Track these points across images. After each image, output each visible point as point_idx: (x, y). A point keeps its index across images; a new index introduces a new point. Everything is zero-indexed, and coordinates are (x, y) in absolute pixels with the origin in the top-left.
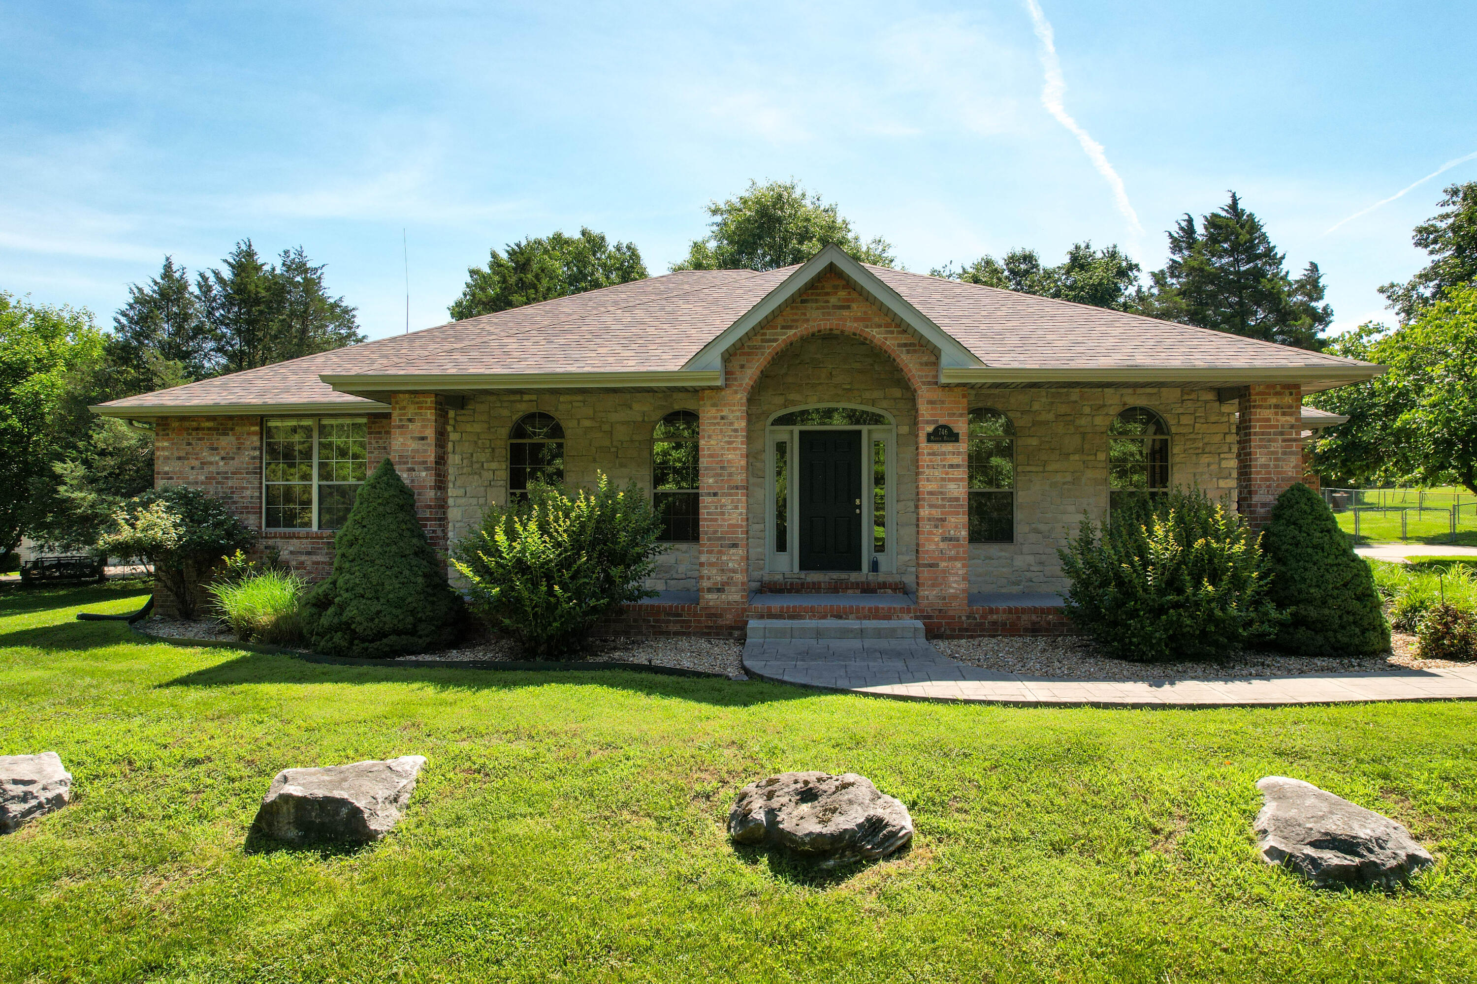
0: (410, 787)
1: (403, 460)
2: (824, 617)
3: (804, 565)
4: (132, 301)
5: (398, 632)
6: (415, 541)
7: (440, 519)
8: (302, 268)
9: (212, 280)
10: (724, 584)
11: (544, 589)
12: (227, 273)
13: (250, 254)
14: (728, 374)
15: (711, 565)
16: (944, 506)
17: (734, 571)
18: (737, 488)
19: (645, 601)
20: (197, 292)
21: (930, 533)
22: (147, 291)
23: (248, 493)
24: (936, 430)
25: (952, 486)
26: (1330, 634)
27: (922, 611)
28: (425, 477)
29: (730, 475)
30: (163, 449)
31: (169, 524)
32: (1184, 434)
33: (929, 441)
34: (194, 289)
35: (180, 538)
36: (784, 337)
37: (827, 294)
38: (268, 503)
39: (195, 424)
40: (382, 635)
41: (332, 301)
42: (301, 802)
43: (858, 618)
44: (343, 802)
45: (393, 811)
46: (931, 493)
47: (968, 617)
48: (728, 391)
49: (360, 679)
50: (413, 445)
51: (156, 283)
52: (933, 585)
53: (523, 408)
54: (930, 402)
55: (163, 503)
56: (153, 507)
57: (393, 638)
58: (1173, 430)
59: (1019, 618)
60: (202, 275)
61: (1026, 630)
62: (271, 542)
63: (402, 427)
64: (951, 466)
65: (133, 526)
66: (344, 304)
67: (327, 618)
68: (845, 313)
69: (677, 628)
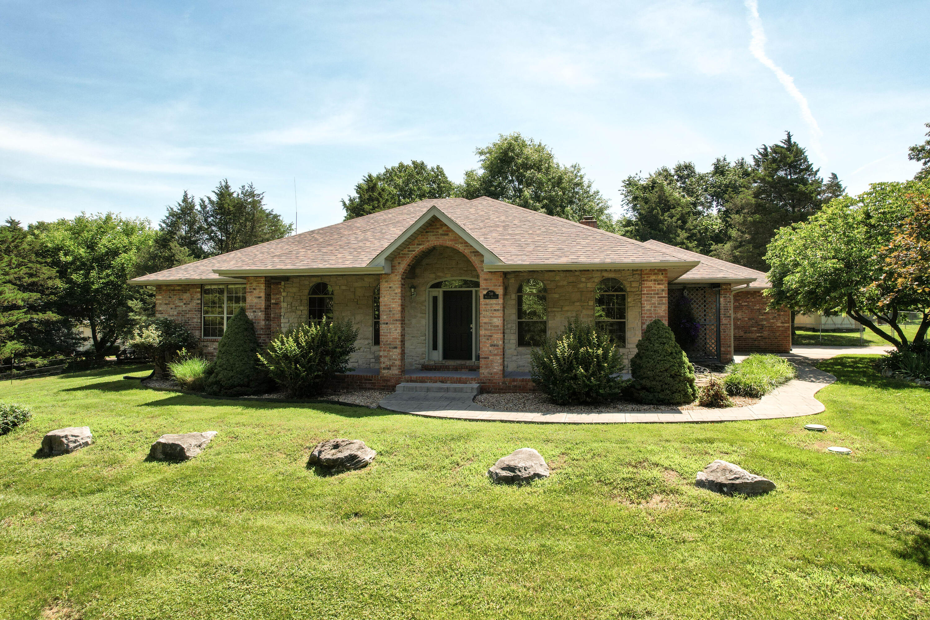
0: (207, 442)
1: (251, 307)
2: (436, 382)
3: (446, 356)
4: (168, 215)
5: (241, 386)
6: (251, 345)
7: (268, 334)
8: (252, 195)
9: (207, 201)
10: (390, 366)
11: (293, 367)
12: (214, 198)
13: (227, 187)
14: (393, 267)
15: (385, 356)
16: (491, 330)
17: (395, 360)
18: (397, 320)
19: (348, 373)
20: (199, 209)
21: (485, 342)
22: (175, 209)
23: (195, 320)
24: (488, 293)
25: (495, 320)
26: (656, 394)
27: (481, 380)
28: (261, 315)
29: (394, 314)
30: (159, 299)
31: (156, 336)
33: (484, 298)
34: (198, 207)
35: (160, 342)
36: (418, 249)
37: (438, 228)
38: (204, 325)
39: (172, 288)
40: (233, 386)
41: (267, 212)
42: (164, 445)
43: (451, 383)
44: (178, 445)
45: (198, 450)
46: (485, 323)
47: (503, 383)
48: (393, 275)
49: (214, 405)
50: (256, 300)
51: (180, 205)
52: (486, 368)
54: (486, 280)
55: (154, 326)
56: (150, 328)
57: (238, 388)
58: (628, 289)
59: (527, 384)
60: (202, 200)
61: (530, 390)
62: (205, 343)
63: (251, 292)
64: (495, 310)
65: (141, 336)
67: (212, 379)
68: (446, 237)
69: (370, 386)
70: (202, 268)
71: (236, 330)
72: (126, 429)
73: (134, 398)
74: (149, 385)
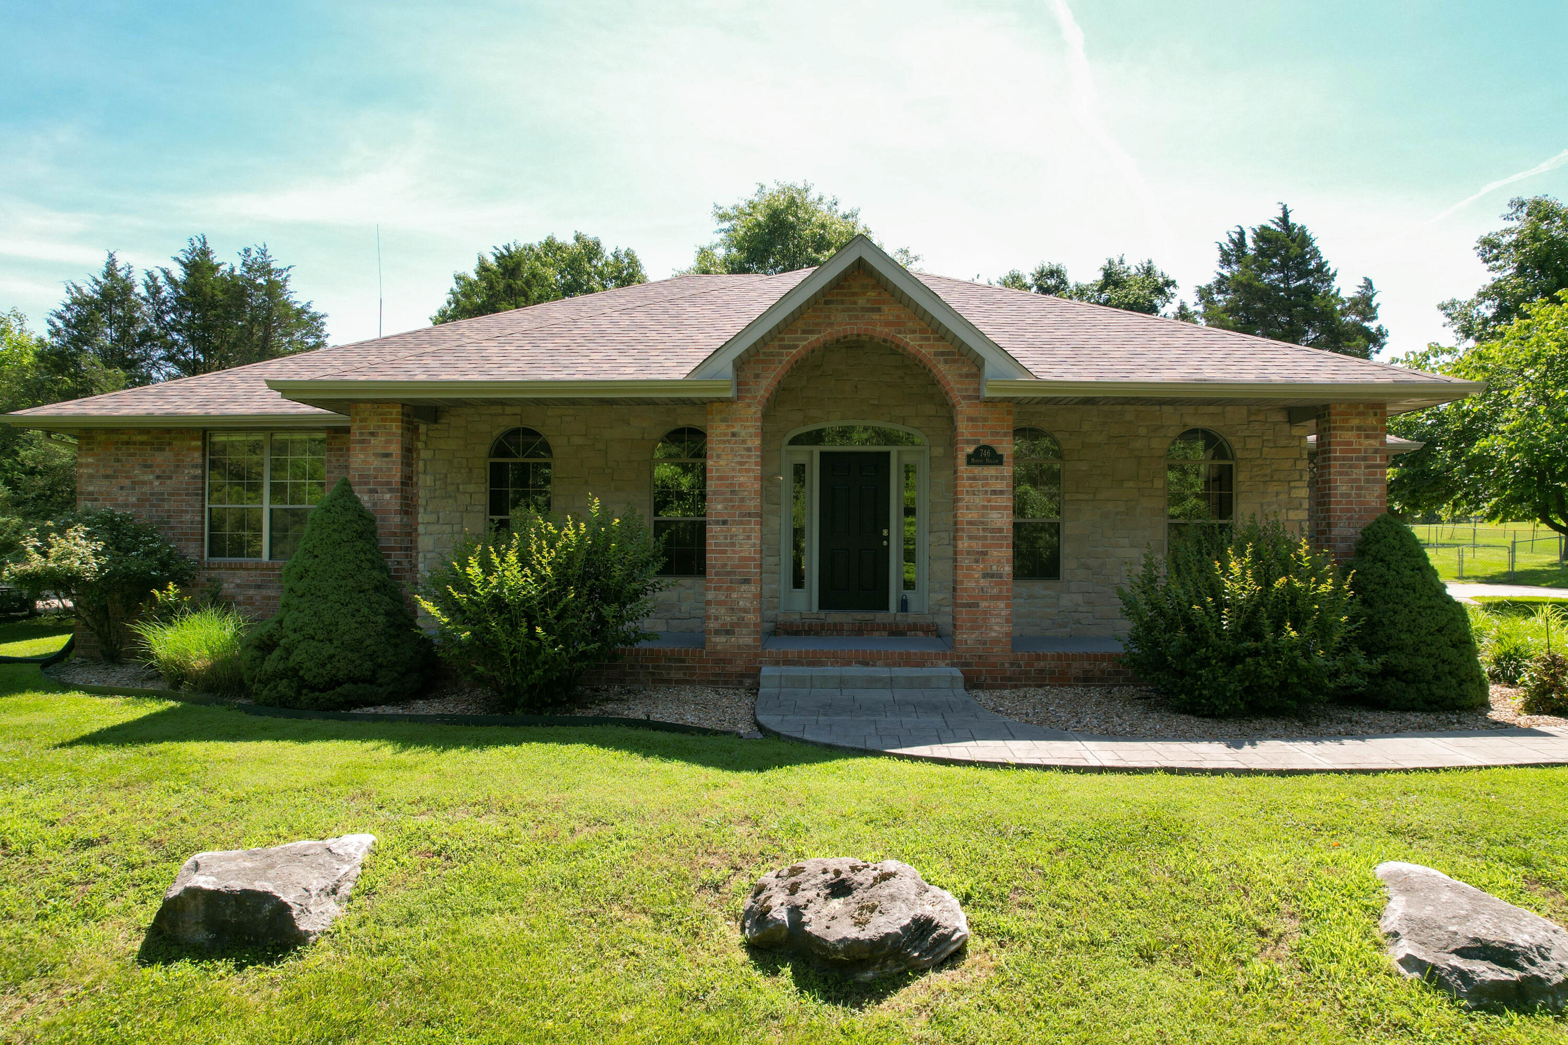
0: (353, 875)
1: (364, 479)
2: (849, 664)
3: (824, 604)
4: (69, 302)
5: (354, 680)
6: (375, 573)
7: (407, 549)
8: (265, 269)
9: (161, 281)
10: (732, 625)
11: (524, 630)
12: (179, 273)
13: (205, 253)
14: (741, 384)
15: (720, 603)
16: (985, 538)
17: (746, 611)
18: (750, 515)
19: (643, 645)
20: (144, 293)
21: (969, 568)
22: (87, 290)
23: (188, 517)
24: (977, 451)
25: (994, 515)
27: (959, 657)
28: (390, 499)
29: (742, 500)
30: (88, 465)
31: (88, 552)
32: (1251, 460)
33: (969, 463)
34: (141, 290)
35: (102, 568)
36: (806, 342)
37: (855, 294)
38: (211, 528)
39: (125, 438)
40: (335, 683)
41: (298, 306)
42: (214, 897)
43: (887, 665)
44: (266, 897)
45: (332, 907)
46: (970, 523)
47: (1012, 664)
48: (741, 405)
49: (304, 736)
50: (376, 463)
51: (97, 283)
52: (972, 628)
53: (507, 423)
54: (971, 419)
55: (82, 529)
56: (71, 532)
57: (348, 687)
58: (1239, 454)
59: (1069, 666)
60: (150, 275)
61: (1077, 679)
62: (213, 574)
63: (362, 442)
64: (994, 492)
65: (45, 555)
66: (312, 310)
67: (272, 663)
68: (876, 316)
69: (680, 675)
70: (203, 391)
71: (336, 536)
72: (49, 833)
73: (37, 718)
74: (68, 679)
